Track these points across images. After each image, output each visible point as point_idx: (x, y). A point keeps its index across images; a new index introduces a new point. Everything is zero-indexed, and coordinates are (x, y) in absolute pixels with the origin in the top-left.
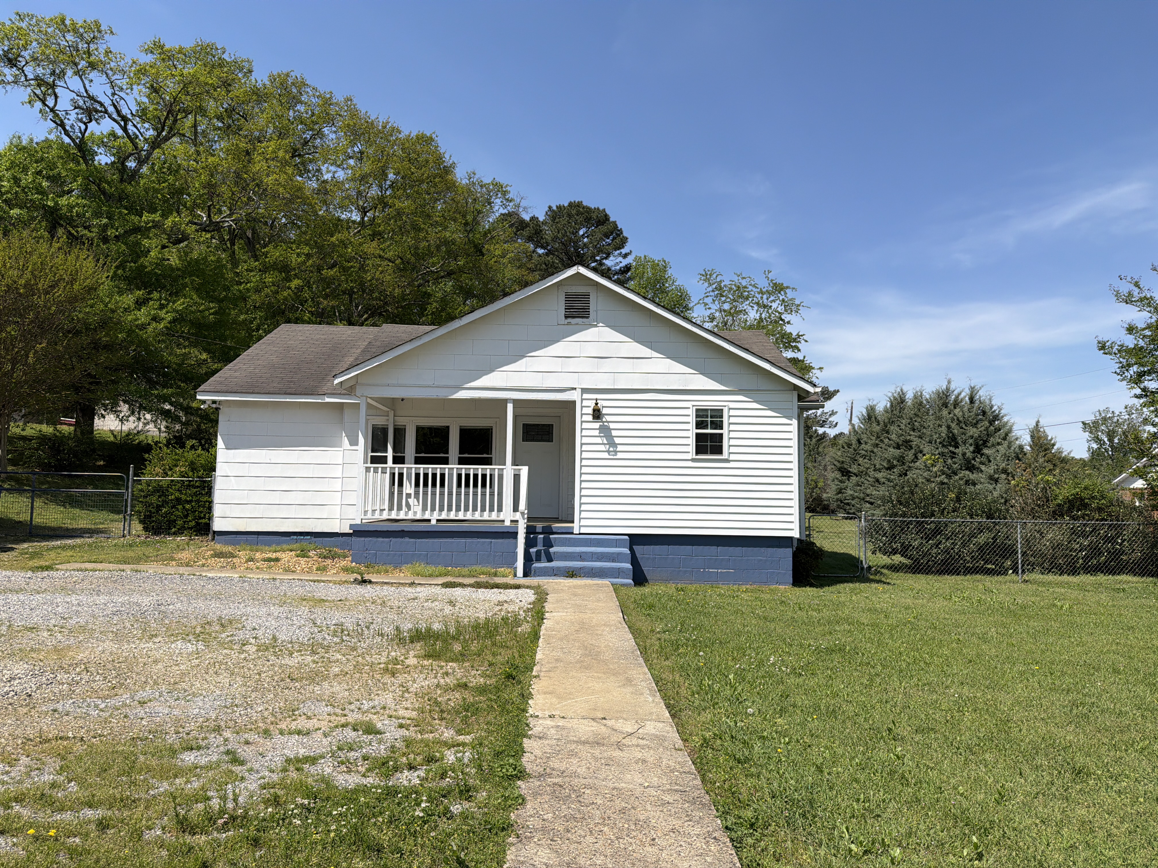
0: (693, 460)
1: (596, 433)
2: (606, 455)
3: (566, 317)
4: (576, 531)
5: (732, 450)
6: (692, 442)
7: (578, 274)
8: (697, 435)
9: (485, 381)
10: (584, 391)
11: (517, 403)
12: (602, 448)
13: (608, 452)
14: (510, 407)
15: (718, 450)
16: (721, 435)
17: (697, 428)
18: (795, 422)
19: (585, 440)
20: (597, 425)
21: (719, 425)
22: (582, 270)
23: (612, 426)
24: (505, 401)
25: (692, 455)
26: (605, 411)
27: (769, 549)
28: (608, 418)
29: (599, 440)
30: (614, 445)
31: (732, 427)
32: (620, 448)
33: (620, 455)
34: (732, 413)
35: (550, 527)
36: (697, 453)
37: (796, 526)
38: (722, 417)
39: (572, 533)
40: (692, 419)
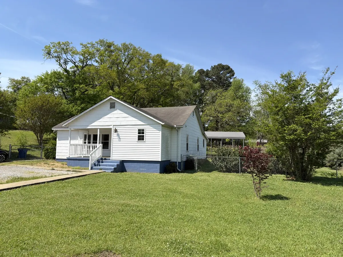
0: (137, 142)
1: (116, 136)
2: (118, 141)
3: (110, 108)
4: (111, 159)
5: (146, 139)
6: (137, 137)
7: (111, 98)
8: (138, 136)
9: (93, 124)
10: (114, 126)
11: (100, 129)
12: (117, 139)
13: (119, 140)
14: (98, 130)
15: (143, 139)
16: (144, 135)
17: (138, 134)
18: (161, 132)
19: (114, 137)
20: (116, 134)
21: (143, 133)
22: (112, 97)
23: (120, 134)
24: (97, 129)
25: (137, 140)
26: (118, 130)
27: (155, 164)
28: (119, 132)
29: (116, 137)
30: (120, 138)
31: (146, 134)
32: (121, 139)
33: (121, 141)
34: (146, 130)
35: (106, 158)
36: (138, 140)
37: (160, 158)
38: (144, 131)
39: (110, 160)
40: (137, 132)
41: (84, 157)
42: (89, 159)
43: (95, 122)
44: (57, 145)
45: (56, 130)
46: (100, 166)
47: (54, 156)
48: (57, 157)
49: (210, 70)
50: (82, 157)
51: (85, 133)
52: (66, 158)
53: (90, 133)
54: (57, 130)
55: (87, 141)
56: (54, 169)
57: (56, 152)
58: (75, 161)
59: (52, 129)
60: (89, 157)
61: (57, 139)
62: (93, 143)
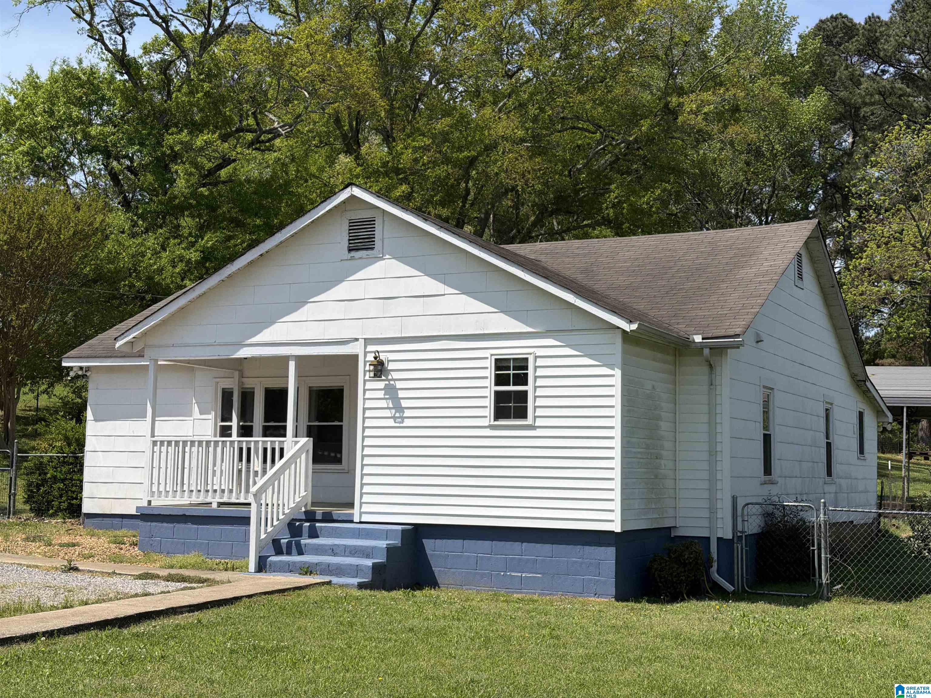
0: (492, 427)
1: (381, 394)
2: (391, 423)
3: (350, 250)
4: (356, 519)
5: (539, 412)
6: (490, 402)
7: (353, 197)
8: (497, 393)
9: (265, 336)
10: (368, 341)
11: (300, 360)
12: (387, 413)
13: (394, 418)
14: (292, 365)
15: (522, 413)
16: (525, 393)
17: (497, 384)
18: (618, 373)
19: (368, 404)
20: (381, 385)
21: (522, 380)
22: (357, 192)
23: (399, 385)
24: (285, 359)
25: (489, 420)
26: (391, 366)
27: (587, 548)
28: (395, 375)
29: (383, 404)
30: (399, 408)
31: (539, 382)
32: (407, 413)
33: (407, 423)
34: (540, 362)
35: (330, 514)
36: (497, 418)
37: (617, 516)
38: (526, 368)
39: (352, 522)
40: (490, 373)
41: (220, 504)
42: (249, 518)
43: (273, 323)
44: (90, 444)
45: (81, 368)
46: (300, 553)
47: (74, 502)
48: (87, 507)
49: (885, 17)
50: (214, 506)
51: (228, 384)
52: (134, 513)
53: (249, 383)
54: (88, 369)
55: (234, 423)
56: (76, 569)
57: (81, 481)
58: (177, 525)
59: (64, 364)
60: (249, 504)
61: (89, 414)
62: (265, 435)
